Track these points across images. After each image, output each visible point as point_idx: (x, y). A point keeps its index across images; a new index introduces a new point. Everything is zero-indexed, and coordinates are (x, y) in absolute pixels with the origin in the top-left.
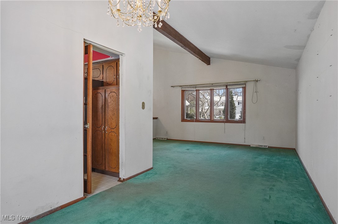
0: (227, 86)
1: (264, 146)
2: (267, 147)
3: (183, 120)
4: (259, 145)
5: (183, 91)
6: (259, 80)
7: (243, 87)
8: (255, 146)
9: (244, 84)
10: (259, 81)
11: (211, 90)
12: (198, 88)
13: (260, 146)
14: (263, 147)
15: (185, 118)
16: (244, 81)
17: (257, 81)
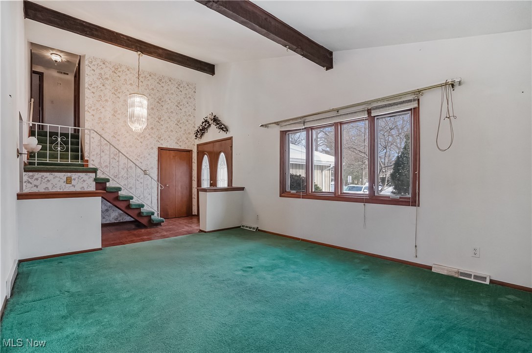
0: (369, 112)
1: (476, 277)
2: (488, 282)
3: (283, 193)
4: (458, 272)
5: (283, 134)
6: (457, 80)
7: (411, 110)
8: (445, 273)
9: (414, 100)
10: (460, 83)
11: (336, 124)
12: (308, 123)
13: (462, 274)
14: (472, 279)
15: (288, 189)
16: (414, 93)
17: (453, 85)
